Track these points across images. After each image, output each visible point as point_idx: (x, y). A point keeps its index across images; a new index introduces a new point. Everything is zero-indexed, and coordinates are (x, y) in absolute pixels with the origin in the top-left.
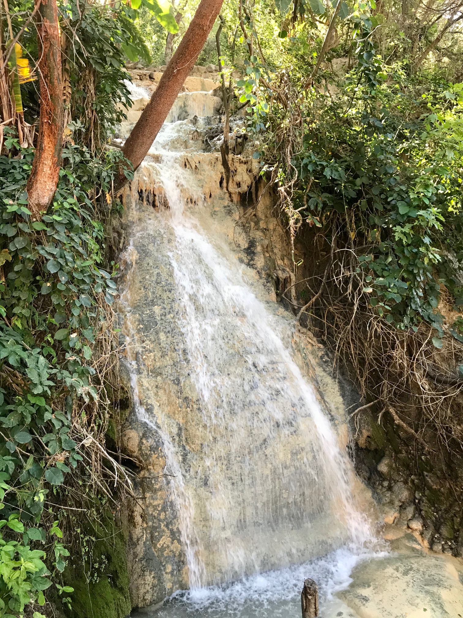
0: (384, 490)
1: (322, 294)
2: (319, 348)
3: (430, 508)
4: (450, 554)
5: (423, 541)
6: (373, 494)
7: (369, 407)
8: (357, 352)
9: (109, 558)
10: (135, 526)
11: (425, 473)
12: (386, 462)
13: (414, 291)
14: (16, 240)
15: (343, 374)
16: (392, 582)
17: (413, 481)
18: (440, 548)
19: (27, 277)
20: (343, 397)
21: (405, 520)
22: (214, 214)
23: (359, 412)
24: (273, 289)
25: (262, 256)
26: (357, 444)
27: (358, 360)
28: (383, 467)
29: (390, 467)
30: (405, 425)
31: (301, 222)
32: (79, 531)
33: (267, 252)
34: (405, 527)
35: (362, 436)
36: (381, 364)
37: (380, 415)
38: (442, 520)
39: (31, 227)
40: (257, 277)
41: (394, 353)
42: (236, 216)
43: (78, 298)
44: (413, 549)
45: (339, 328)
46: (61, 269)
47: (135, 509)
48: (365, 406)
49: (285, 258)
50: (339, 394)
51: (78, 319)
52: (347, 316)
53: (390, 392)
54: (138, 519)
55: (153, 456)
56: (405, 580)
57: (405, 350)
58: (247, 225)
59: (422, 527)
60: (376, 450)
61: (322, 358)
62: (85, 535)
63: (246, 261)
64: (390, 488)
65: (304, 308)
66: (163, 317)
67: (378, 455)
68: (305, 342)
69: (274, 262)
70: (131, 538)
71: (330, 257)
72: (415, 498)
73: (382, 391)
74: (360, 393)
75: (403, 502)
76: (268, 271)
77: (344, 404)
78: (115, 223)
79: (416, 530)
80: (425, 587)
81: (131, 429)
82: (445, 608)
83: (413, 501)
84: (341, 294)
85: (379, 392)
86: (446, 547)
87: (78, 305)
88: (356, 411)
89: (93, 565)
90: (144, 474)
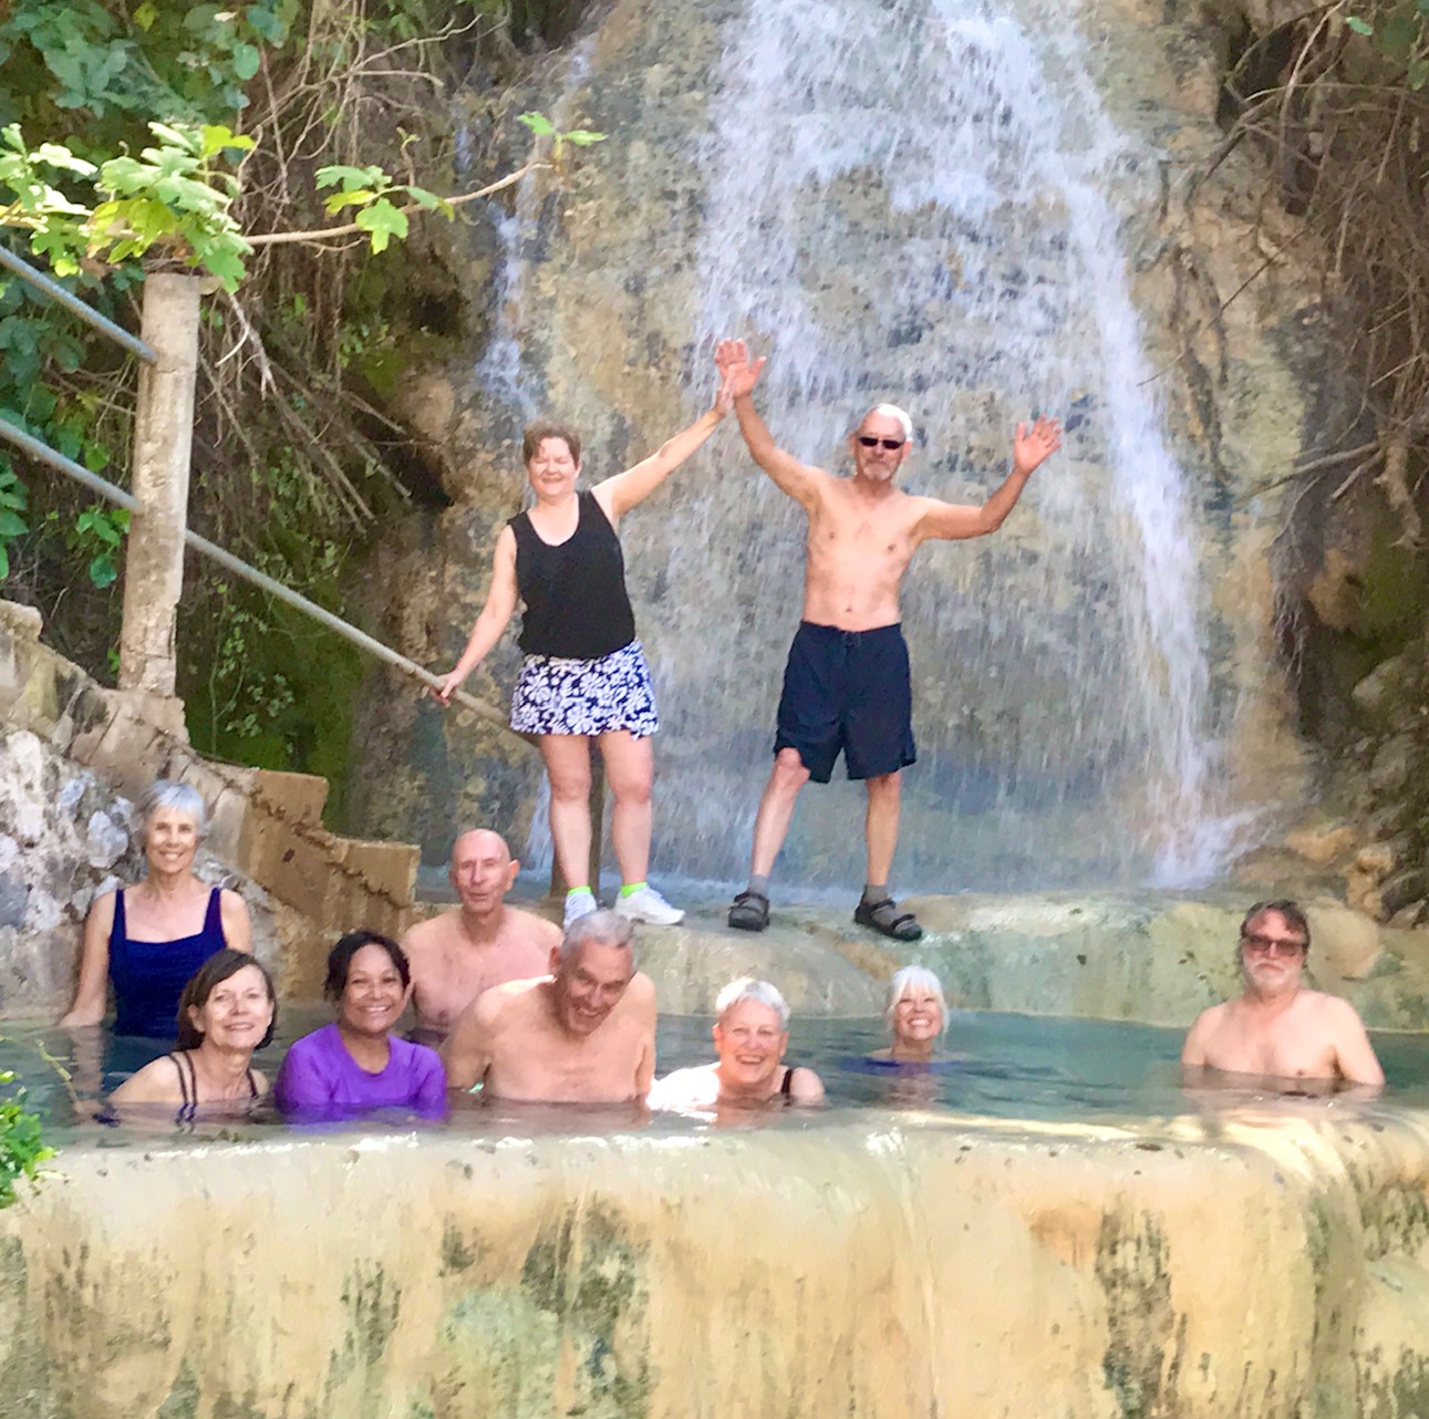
0: (1355, 767)
9: (298, 689)
12: (1389, 672)
24: (1205, 62)
26: (1310, 608)
34: (1350, 867)
35: (1325, 574)
47: (408, 599)
48: (1341, 456)
61: (1301, 315)
64: (1371, 760)
66: (667, 101)
81: (442, 379)
90: (455, 513)
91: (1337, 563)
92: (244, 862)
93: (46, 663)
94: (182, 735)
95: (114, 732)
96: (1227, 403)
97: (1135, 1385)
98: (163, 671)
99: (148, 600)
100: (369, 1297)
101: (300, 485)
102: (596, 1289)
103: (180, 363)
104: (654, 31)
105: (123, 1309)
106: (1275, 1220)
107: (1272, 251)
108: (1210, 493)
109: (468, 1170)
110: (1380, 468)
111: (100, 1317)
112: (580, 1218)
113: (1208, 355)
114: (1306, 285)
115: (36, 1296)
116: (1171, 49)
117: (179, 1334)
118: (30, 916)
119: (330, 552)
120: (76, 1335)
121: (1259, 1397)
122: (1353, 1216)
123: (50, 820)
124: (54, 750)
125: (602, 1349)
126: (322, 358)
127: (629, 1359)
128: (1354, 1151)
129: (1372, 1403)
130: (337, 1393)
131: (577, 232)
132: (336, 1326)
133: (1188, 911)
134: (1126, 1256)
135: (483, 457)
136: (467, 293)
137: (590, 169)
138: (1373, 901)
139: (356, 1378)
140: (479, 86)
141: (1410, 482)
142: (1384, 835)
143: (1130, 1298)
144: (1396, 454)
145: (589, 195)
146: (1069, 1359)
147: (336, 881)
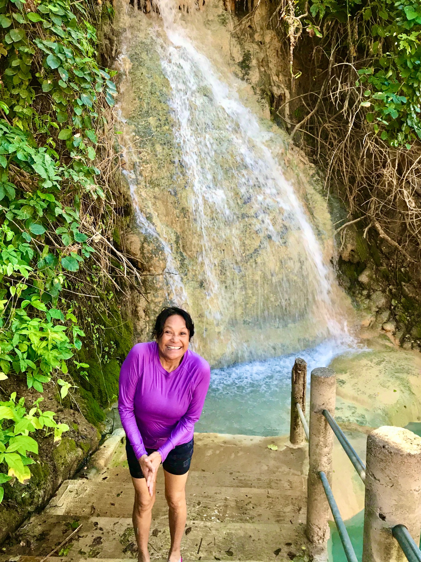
0: (363, 298)
1: (317, 111)
2: (311, 167)
3: (404, 313)
4: (418, 351)
5: (395, 340)
6: (353, 301)
7: (355, 223)
8: (349, 170)
9: (117, 343)
10: (138, 319)
11: (403, 283)
12: (368, 273)
13: (411, 106)
14: (11, 32)
15: (332, 192)
16: (366, 370)
17: (390, 290)
18: (410, 345)
19: (26, 75)
20: (331, 213)
21: (380, 323)
22: (207, 23)
23: (345, 227)
24: (267, 105)
25: (257, 70)
26: (341, 257)
27: (349, 178)
28: (364, 278)
29: (370, 277)
30: (389, 239)
31: (301, 31)
32: (90, 320)
33: (262, 66)
34: (380, 328)
35: (347, 249)
36: (371, 182)
37: (366, 230)
38: (414, 323)
39: (26, 18)
40: (252, 92)
41: (385, 171)
42: (231, 26)
43: (80, 98)
44: (386, 347)
45: (332, 146)
46: (61, 66)
47: (138, 304)
48: (352, 222)
49: (280, 74)
50: (327, 211)
51: (80, 119)
52: (341, 134)
53: (377, 209)
54: (141, 313)
55: (155, 258)
56: (378, 368)
57: (396, 168)
58: (242, 37)
59: (396, 329)
60: (358, 263)
61: (313, 176)
62: (95, 323)
63: (241, 75)
64: (369, 296)
65: (298, 125)
67: (360, 267)
68: (298, 160)
69: (269, 76)
70: (136, 329)
71: (327, 72)
72: (391, 305)
73: (370, 208)
74: (347, 210)
75: (380, 308)
76: (263, 87)
77: (332, 220)
78: (106, 28)
79: (390, 331)
80: (396, 374)
81: (133, 234)
82: (412, 390)
83: (389, 306)
84: (336, 112)
85: (366, 208)
86: (415, 345)
87: (80, 104)
88: (343, 226)
89: (103, 348)
91: (350, 247)
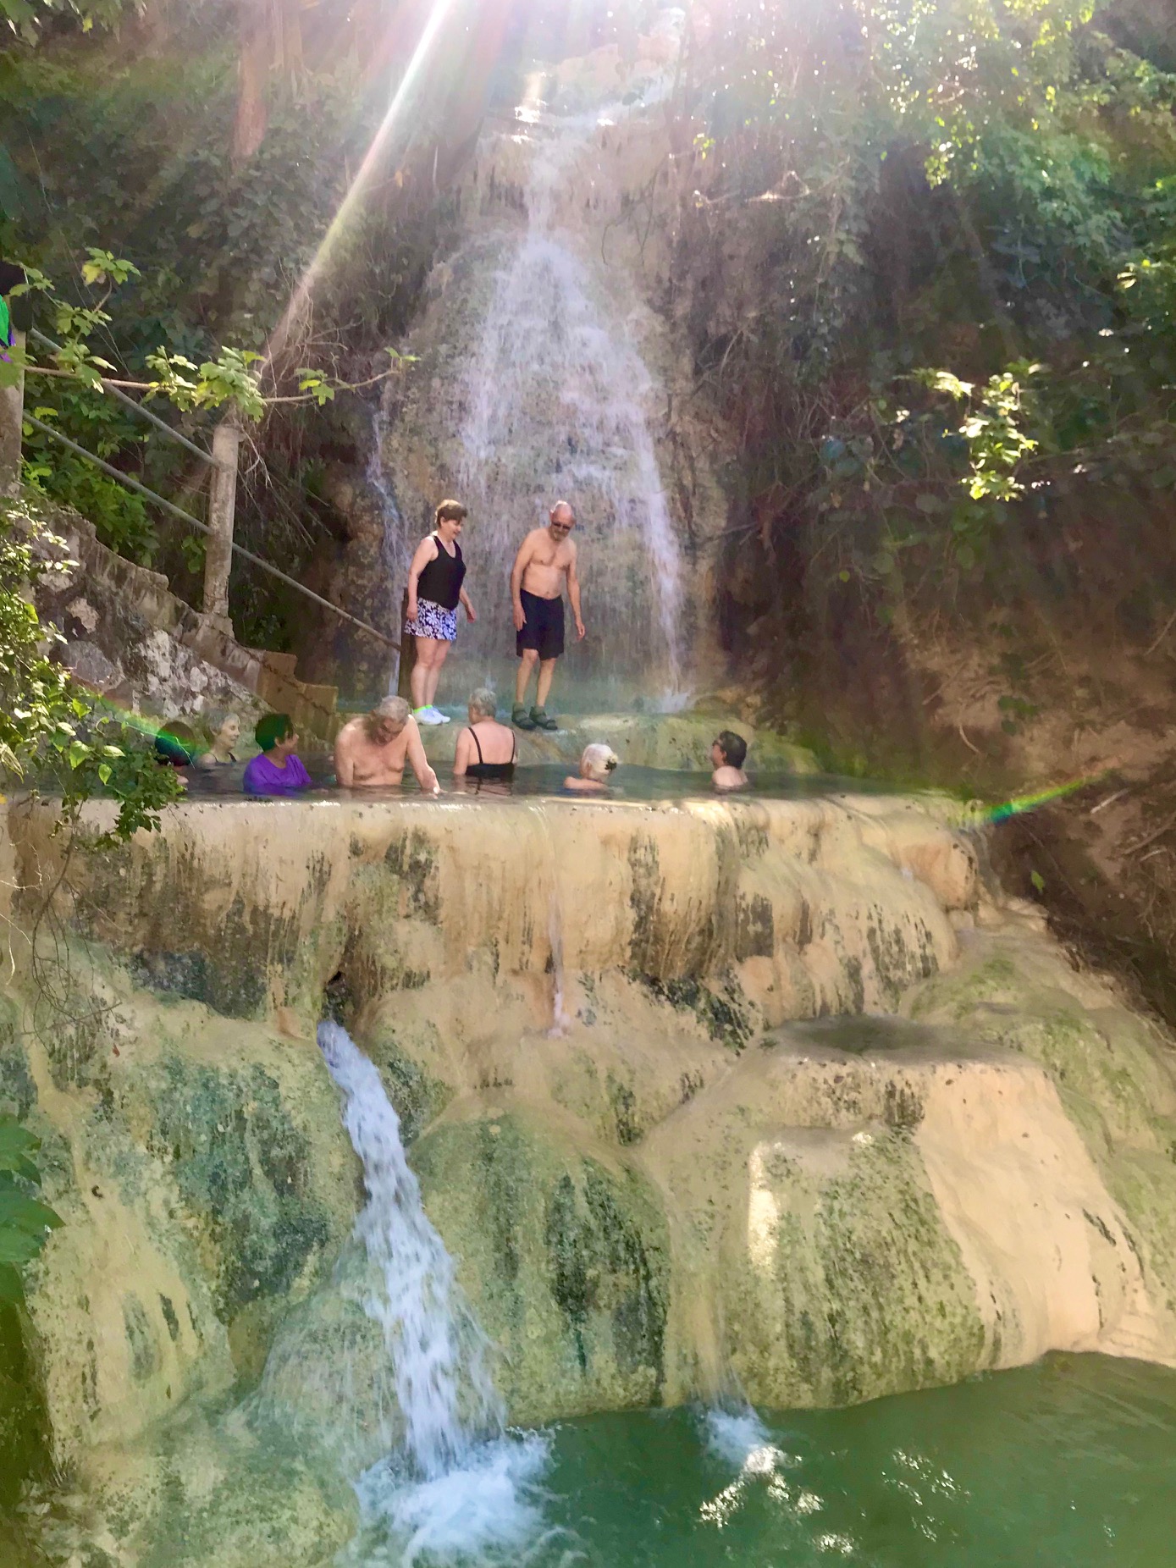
12: (762, 620)
26: (730, 594)
28: (753, 628)
64: (753, 660)
66: (449, 360)
77: (725, 529)
90: (352, 544)
91: (741, 574)
92: (259, 692)
93: (171, 601)
94: (232, 634)
95: (201, 633)
96: (695, 502)
97: (643, 907)
98: (222, 606)
99: (216, 574)
100: (318, 867)
101: (282, 530)
102: (416, 866)
103: (229, 467)
104: (444, 329)
105: (211, 869)
106: (702, 840)
107: (715, 435)
108: (687, 542)
109: (361, 815)
110: (760, 532)
111: (201, 871)
112: (410, 835)
113: (688, 481)
114: (728, 452)
115: (173, 863)
116: (673, 344)
117: (235, 880)
118: (165, 711)
119: (297, 560)
120: (191, 879)
121: (694, 912)
122: (736, 839)
123: (173, 669)
124: (175, 639)
125: (419, 890)
126: (293, 472)
127: (430, 895)
128: (737, 815)
129: (742, 916)
130: (305, 907)
131: (407, 419)
132: (303, 878)
133: (673, 721)
134: (641, 854)
135: (367, 518)
136: (358, 444)
137: (414, 390)
138: (752, 719)
139: (312, 902)
140: (364, 351)
141: (772, 537)
142: (757, 692)
143: (642, 871)
144: (767, 526)
145: (414, 402)
146: (616, 895)
147: (301, 702)
